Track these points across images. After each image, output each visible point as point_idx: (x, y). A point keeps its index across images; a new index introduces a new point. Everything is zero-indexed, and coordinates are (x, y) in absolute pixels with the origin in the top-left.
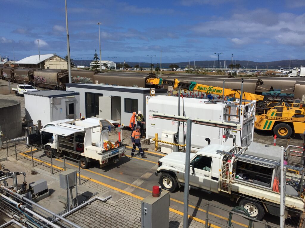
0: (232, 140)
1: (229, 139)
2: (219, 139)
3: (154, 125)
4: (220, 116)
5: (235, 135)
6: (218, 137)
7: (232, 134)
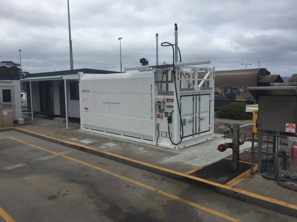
2: (152, 120)
4: (151, 86)
6: (151, 118)
7: (168, 111)
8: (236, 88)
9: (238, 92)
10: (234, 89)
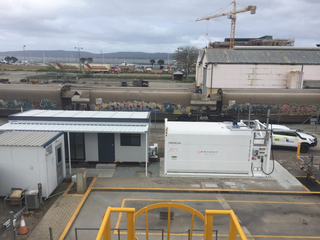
2: (249, 162)
7: (260, 155)
8: (175, 104)
9: (176, 107)
10: (173, 105)
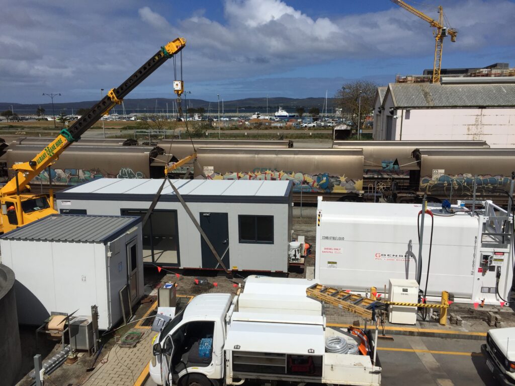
0: (494, 273)
1: (488, 272)
2: (473, 276)
3: (336, 263)
4: (476, 238)
5: (499, 265)
7: (494, 265)
8: (335, 176)
9: (337, 181)
